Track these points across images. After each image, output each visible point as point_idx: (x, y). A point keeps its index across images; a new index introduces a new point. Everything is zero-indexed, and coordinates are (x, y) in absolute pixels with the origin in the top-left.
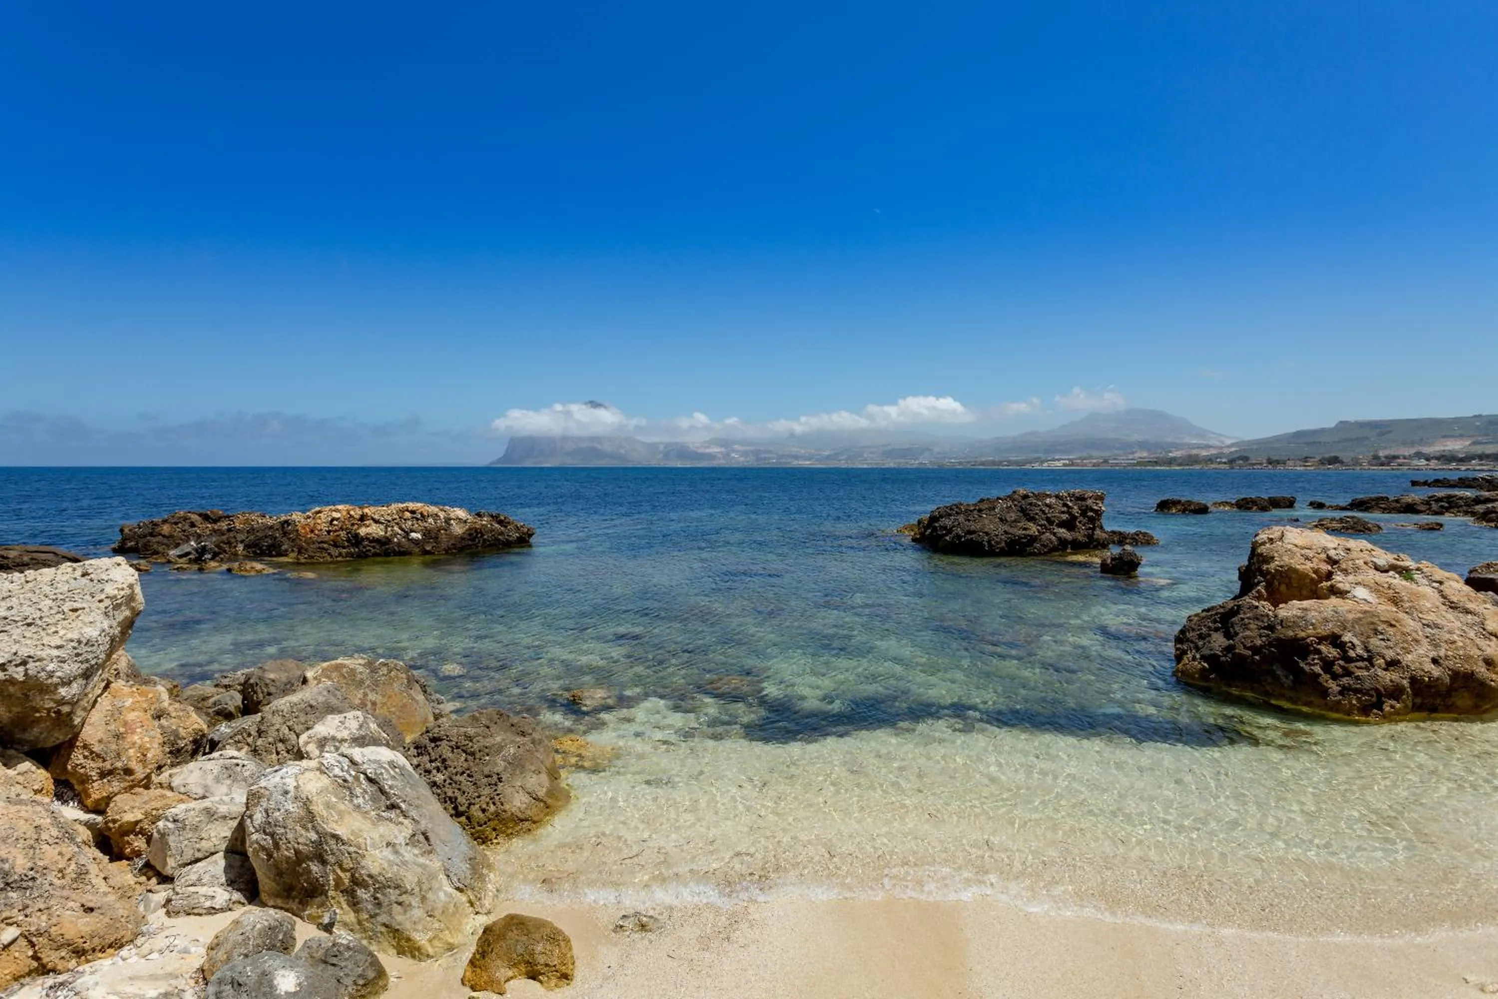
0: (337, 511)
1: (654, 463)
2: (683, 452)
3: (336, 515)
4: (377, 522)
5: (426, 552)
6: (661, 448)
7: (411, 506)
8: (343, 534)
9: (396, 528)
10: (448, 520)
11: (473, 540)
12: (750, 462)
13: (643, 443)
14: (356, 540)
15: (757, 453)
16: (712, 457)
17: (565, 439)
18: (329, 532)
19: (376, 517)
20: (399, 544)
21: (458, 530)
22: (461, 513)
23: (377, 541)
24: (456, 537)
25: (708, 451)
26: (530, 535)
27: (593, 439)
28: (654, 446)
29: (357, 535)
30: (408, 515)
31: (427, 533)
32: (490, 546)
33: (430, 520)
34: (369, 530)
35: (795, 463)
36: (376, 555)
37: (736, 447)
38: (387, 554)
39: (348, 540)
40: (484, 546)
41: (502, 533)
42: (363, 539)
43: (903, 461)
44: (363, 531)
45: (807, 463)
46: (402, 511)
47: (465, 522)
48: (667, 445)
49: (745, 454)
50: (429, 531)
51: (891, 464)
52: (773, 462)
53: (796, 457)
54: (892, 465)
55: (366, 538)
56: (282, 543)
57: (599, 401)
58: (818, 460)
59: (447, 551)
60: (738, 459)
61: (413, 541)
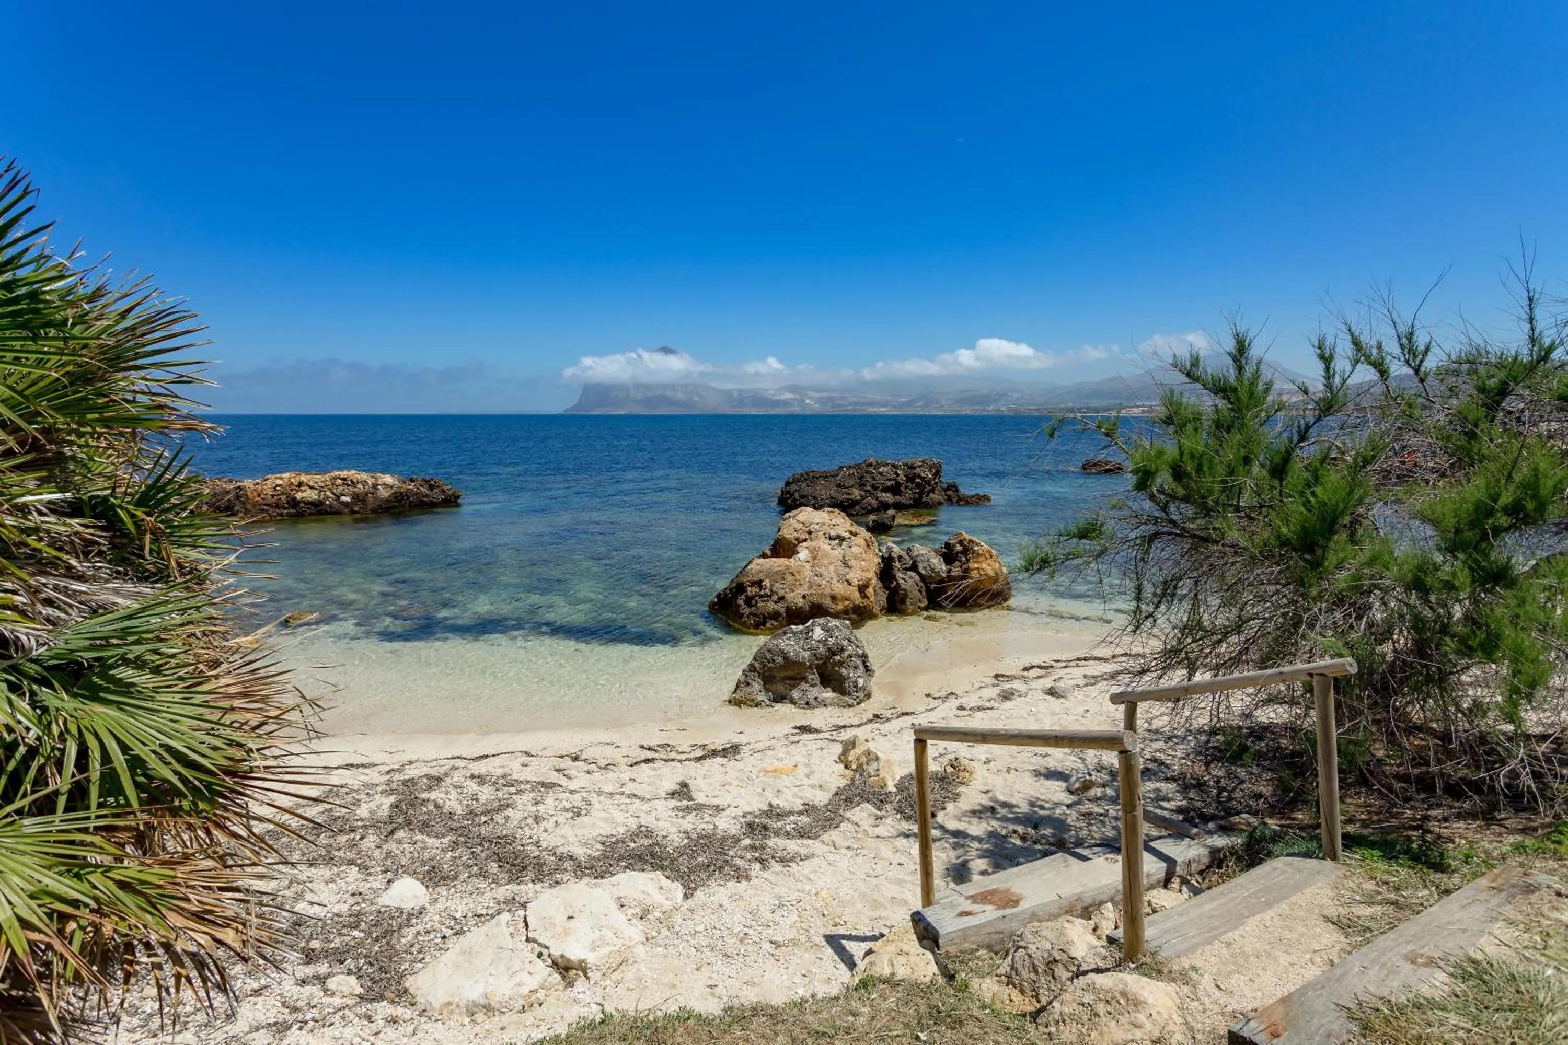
0: (281, 478)
1: (729, 411)
2: (758, 400)
3: (279, 482)
4: (311, 488)
5: (353, 512)
6: (736, 394)
7: (344, 474)
8: (283, 497)
9: (328, 493)
10: (375, 486)
11: (399, 501)
12: (828, 410)
13: (715, 389)
14: (294, 503)
15: (830, 399)
16: (785, 403)
17: (638, 386)
18: (273, 496)
19: (311, 484)
20: (331, 506)
21: (384, 493)
22: (388, 479)
23: (312, 503)
24: (382, 500)
25: (783, 397)
26: (459, 497)
27: (666, 386)
28: (729, 393)
29: (294, 499)
30: (339, 482)
31: (356, 497)
32: (416, 506)
33: (360, 486)
34: (304, 495)
35: (871, 410)
36: (310, 514)
37: (811, 393)
38: (321, 513)
39: (288, 503)
40: (410, 506)
41: (427, 496)
42: (299, 502)
43: (980, 407)
44: (299, 496)
45: (882, 410)
46: (335, 478)
47: (392, 487)
48: (740, 391)
49: (819, 400)
50: (358, 495)
51: (966, 411)
52: (849, 409)
53: (871, 404)
54: (969, 412)
55: (302, 501)
56: (235, 505)
57: (673, 347)
58: (894, 407)
59: (373, 511)
60: (812, 405)
61: (343, 503)
